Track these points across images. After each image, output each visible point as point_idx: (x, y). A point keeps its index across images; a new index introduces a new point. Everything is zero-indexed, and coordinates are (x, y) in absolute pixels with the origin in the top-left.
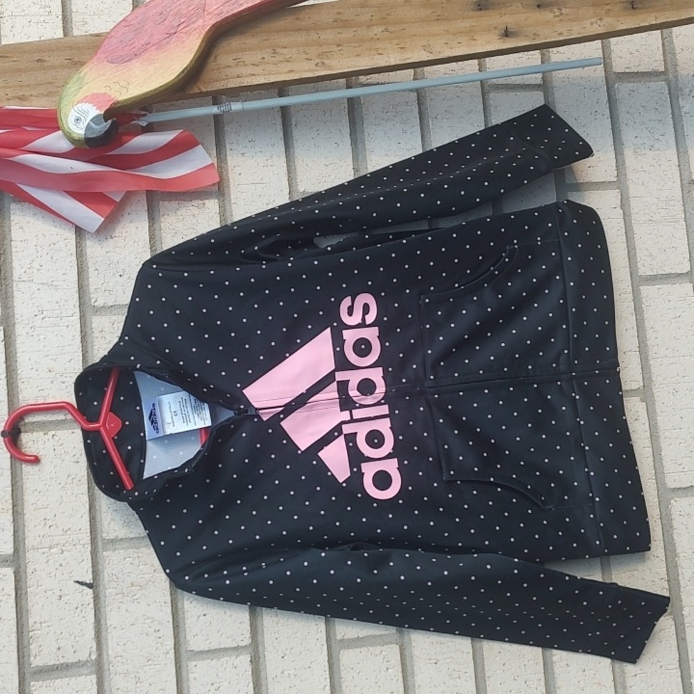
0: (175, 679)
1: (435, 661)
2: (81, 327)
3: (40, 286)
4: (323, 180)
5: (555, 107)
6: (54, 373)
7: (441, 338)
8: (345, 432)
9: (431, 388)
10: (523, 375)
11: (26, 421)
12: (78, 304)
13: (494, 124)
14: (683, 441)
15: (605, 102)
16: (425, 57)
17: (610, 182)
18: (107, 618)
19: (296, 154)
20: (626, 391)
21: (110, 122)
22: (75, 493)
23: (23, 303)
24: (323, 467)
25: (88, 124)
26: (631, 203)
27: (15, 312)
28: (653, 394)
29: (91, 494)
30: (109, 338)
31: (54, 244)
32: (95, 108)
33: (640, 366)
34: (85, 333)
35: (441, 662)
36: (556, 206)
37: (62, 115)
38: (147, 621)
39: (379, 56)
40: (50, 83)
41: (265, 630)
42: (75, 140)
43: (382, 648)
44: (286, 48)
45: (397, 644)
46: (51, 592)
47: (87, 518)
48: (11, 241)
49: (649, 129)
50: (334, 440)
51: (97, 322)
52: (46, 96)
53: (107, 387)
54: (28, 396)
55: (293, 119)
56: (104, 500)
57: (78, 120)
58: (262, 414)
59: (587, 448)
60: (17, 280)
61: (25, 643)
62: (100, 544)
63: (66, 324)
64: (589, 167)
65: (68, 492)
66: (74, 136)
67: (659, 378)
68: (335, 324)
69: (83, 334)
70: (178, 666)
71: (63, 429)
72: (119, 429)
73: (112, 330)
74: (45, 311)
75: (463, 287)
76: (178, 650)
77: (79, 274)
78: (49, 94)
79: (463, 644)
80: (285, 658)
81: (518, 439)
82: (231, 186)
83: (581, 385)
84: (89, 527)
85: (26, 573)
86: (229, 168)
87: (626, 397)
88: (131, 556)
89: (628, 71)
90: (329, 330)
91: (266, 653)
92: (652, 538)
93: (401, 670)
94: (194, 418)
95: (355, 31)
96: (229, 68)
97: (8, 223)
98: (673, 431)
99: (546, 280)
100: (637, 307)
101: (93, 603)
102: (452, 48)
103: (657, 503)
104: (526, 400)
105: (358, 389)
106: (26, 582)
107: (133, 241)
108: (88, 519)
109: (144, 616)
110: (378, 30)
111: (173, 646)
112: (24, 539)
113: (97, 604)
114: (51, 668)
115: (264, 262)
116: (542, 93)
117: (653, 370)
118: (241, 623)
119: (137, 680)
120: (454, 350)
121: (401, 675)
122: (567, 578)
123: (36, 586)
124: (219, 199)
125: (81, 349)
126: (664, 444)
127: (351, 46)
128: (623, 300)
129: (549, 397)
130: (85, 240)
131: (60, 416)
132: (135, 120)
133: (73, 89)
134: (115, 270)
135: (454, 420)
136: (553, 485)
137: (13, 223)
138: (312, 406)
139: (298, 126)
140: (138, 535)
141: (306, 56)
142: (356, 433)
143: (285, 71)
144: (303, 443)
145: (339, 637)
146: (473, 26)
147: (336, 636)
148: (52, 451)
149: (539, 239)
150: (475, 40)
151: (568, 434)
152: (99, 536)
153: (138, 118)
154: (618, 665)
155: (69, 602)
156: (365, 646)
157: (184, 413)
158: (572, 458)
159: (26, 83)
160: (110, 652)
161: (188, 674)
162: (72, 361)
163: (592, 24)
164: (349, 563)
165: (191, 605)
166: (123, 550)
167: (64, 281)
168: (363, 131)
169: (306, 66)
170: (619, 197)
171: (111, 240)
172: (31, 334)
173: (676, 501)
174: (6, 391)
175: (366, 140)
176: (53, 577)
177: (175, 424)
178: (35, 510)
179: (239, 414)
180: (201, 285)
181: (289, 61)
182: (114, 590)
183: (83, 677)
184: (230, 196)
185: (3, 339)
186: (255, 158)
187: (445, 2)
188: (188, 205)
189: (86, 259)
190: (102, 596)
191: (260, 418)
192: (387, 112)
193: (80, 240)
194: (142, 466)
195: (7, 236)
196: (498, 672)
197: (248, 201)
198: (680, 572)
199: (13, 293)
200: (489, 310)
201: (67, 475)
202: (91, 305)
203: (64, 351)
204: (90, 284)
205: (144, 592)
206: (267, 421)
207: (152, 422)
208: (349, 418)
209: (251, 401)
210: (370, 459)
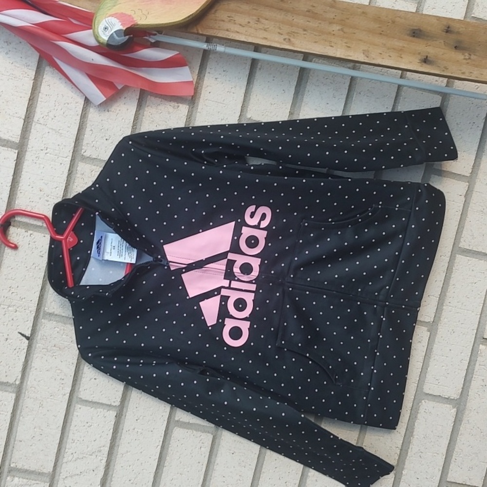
0: (65, 412)
1: (233, 452)
2: (70, 166)
3: (50, 131)
4: (266, 114)
5: (446, 110)
6: (43, 193)
7: (307, 252)
8: (222, 294)
9: (289, 282)
10: (353, 294)
11: (16, 219)
12: (72, 151)
13: (399, 110)
14: (445, 365)
15: (483, 118)
17: (463, 176)
18: (33, 362)
19: (253, 89)
20: (420, 320)
21: (127, 37)
22: (35, 276)
23: (35, 139)
24: (200, 312)
25: (112, 34)
26: (473, 195)
27: (29, 143)
28: (438, 329)
30: (86, 180)
31: (68, 104)
32: (120, 24)
33: (436, 308)
34: (72, 171)
35: (237, 454)
36: (418, 185)
37: (96, 22)
38: (57, 371)
39: (330, 47)
41: (131, 400)
42: (100, 42)
43: (202, 434)
44: (267, 20)
45: (212, 434)
46: (1, 334)
47: (38, 294)
48: (40, 92)
50: (214, 296)
51: (81, 167)
52: (90, 0)
53: (75, 213)
54: (21, 203)
56: (50, 291)
57: (106, 28)
58: (171, 265)
59: (378, 354)
60: (36, 121)
62: (42, 313)
63: (60, 162)
65: (31, 274)
66: (100, 39)
67: (445, 320)
68: (239, 220)
69: (70, 172)
70: (69, 404)
71: (38, 232)
72: (75, 244)
73: (89, 175)
74: (49, 148)
75: (333, 223)
76: (72, 394)
77: (79, 130)
79: (255, 448)
80: (138, 421)
81: (335, 333)
82: (201, 99)
83: (389, 312)
84: (37, 301)
86: (204, 86)
87: (418, 325)
88: (59, 327)
90: (234, 223)
91: (127, 414)
92: (400, 420)
93: (209, 450)
94: (125, 254)
95: (320, 23)
96: (222, 22)
97: (41, 79)
98: (441, 357)
99: (392, 236)
100: (449, 268)
101: (26, 350)
102: (383, 58)
103: (413, 400)
104: (349, 310)
105: (240, 268)
107: (122, 118)
108: (39, 296)
109: (56, 367)
110: (336, 28)
111: (69, 392)
113: (29, 351)
115: (205, 162)
116: (441, 98)
117: (443, 313)
118: (117, 391)
119: (41, 405)
120: (313, 263)
121: (208, 454)
122: (331, 437)
124: (190, 106)
125: (65, 182)
126: (432, 363)
127: (313, 34)
128: (440, 260)
129: (365, 313)
130: (90, 107)
131: (39, 223)
133: (109, 5)
134: (104, 134)
135: (296, 308)
136: (346, 370)
137: (44, 81)
138: (206, 270)
139: (262, 70)
140: (67, 316)
141: (279, 31)
142: (229, 297)
143: (261, 36)
144: (192, 292)
145: (177, 419)
146: (404, 47)
147: (175, 417)
148: (28, 244)
149: (398, 206)
150: (401, 57)
151: (369, 341)
152: (43, 308)
155: (11, 344)
156: (191, 429)
157: (120, 249)
158: (366, 357)
160: (29, 383)
161: (74, 411)
162: (57, 189)
164: (195, 382)
165: (88, 370)
166: (55, 322)
167: (68, 132)
168: (305, 88)
169: (277, 38)
170: (467, 189)
171: (107, 113)
172: (35, 161)
173: (425, 402)
174: (8, 195)
175: (305, 95)
176: (5, 326)
177: (112, 254)
178: (6, 279)
179: (155, 261)
180: (158, 166)
181: (266, 31)
182: (42, 345)
183: (7, 393)
184: (198, 106)
185: (16, 159)
186: (223, 84)
187: (391, 22)
188: (167, 104)
189: (87, 121)
190: (34, 346)
191: (169, 267)
192: (327, 79)
193: (87, 106)
194: (83, 273)
195: (38, 88)
196: (271, 471)
197: (209, 113)
198: (410, 447)
199: (31, 129)
200: (346, 244)
201: (33, 263)
202: (81, 154)
203: (54, 180)
204: (84, 139)
205: (61, 352)
206: (173, 270)
207: (98, 247)
208: (228, 286)
209: (167, 254)
210: (232, 317)
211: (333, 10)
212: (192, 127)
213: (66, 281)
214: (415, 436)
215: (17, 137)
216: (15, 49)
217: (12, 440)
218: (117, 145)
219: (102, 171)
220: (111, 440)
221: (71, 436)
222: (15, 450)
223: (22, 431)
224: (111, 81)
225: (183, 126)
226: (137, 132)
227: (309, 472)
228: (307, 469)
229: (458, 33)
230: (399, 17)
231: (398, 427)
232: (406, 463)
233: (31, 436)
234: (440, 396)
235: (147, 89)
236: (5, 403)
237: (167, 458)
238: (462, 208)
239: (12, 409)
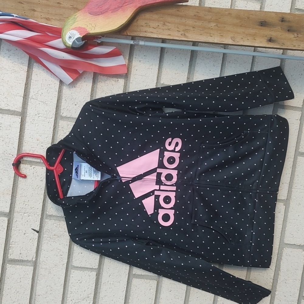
0: (65, 275)
1: (170, 290)
2: (54, 123)
3: (40, 103)
4: (173, 80)
5: (284, 68)
6: (39, 141)
7: (206, 164)
8: (155, 194)
9: (196, 183)
10: (236, 187)
11: (24, 159)
12: (55, 114)
13: (254, 71)
14: (297, 225)
17: (298, 107)
18: (42, 246)
19: (163, 65)
20: (279, 199)
21: (84, 42)
22: (38, 194)
23: (32, 108)
24: (143, 206)
25: (74, 40)
27: (28, 112)
28: (290, 203)
30: (65, 131)
31: (50, 85)
32: (79, 34)
33: (288, 190)
34: (56, 127)
35: (173, 291)
36: (271, 117)
37: (64, 34)
38: (58, 250)
39: (210, 37)
40: (61, 15)
41: (105, 264)
43: (150, 281)
44: (170, 23)
45: (156, 281)
46: (21, 231)
47: (41, 204)
48: (31, 79)
50: (150, 196)
51: (62, 123)
52: (58, 20)
53: (60, 152)
54: (26, 149)
56: (49, 201)
57: (70, 37)
58: (123, 179)
59: (255, 222)
60: (31, 97)
61: (8, 248)
62: (45, 216)
63: (48, 121)
65: (36, 192)
66: (67, 44)
67: (294, 197)
68: (162, 148)
70: (67, 270)
71: (39, 166)
72: (62, 171)
73: (67, 128)
74: (40, 114)
75: (221, 144)
76: (68, 264)
78: (60, 20)
79: (184, 286)
80: (110, 276)
81: (227, 212)
82: (131, 74)
83: (260, 196)
84: (42, 208)
85: (13, 221)
86: (133, 66)
87: (278, 202)
88: (56, 223)
90: (159, 150)
91: (103, 273)
92: (272, 262)
94: (94, 175)
95: (203, 22)
96: (142, 27)
97: (31, 71)
98: (293, 220)
99: (258, 149)
100: (294, 165)
101: (37, 239)
102: (244, 41)
103: (278, 248)
104: (235, 197)
105: (165, 177)
106: (12, 225)
107: (84, 90)
109: (57, 248)
110: (213, 24)
111: (66, 262)
112: (14, 207)
113: (39, 239)
114: (16, 260)
115: (138, 114)
117: (293, 193)
118: (95, 259)
119: (50, 272)
120: (210, 170)
121: (155, 292)
122: (231, 277)
123: (16, 227)
124: (125, 80)
125: (52, 134)
126: (288, 225)
127: (199, 29)
128: (288, 161)
129: (245, 198)
130: (63, 86)
131: (38, 160)
133: (71, 23)
134: (73, 102)
135: (202, 199)
136: (236, 234)
137: (33, 72)
138: (145, 180)
139: (168, 53)
140: (61, 216)
141: (178, 29)
142: (160, 195)
143: (166, 34)
144: (137, 195)
145: (134, 273)
146: (256, 33)
147: (132, 272)
148: (32, 174)
149: (259, 130)
150: (255, 40)
151: (249, 215)
152: (45, 212)
153: (97, 39)
155: (28, 236)
156: (143, 279)
157: (90, 172)
158: (247, 225)
159: (51, 12)
160: (41, 259)
161: (70, 274)
162: (48, 138)
164: (144, 251)
165: (77, 248)
166: (54, 220)
167: (51, 102)
168: (196, 62)
169: (177, 34)
170: (301, 115)
171: (74, 88)
172: (32, 122)
173: (286, 249)
174: (18, 145)
175: (196, 66)
176: (23, 225)
177: (86, 176)
178: (21, 197)
179: (113, 178)
180: (109, 119)
181: (170, 30)
182: (47, 235)
183: (28, 267)
184: (130, 79)
185: (20, 122)
186: (145, 64)
187: (247, 18)
188: (111, 79)
189: (62, 94)
190: (42, 236)
191: (121, 181)
192: (209, 55)
193: (61, 85)
194: (68, 189)
195: (30, 77)
196: (194, 300)
197: (137, 83)
198: (279, 277)
199: (28, 103)
200: (230, 157)
201: (36, 185)
202: (60, 115)
203: (45, 133)
204: (62, 106)
205: (59, 239)
206: (124, 182)
207: (76, 172)
208: (158, 189)
209: (119, 173)
210: (163, 208)
211: (210, 13)
212: (128, 93)
213: (59, 195)
214: (281, 271)
215: (20, 108)
216: (14, 53)
217: (34, 295)
218: (82, 108)
219: (74, 125)
220: (94, 290)
221: (70, 289)
222: (36, 301)
223: (39, 289)
224: (76, 69)
225: (122, 92)
226: (94, 99)
227: (218, 298)
228: (217, 296)
229: (289, 21)
230: (252, 15)
231: (270, 266)
232: (277, 287)
233: (45, 291)
234: (294, 244)
235: (99, 72)
236: (28, 273)
237: (130, 298)
238: (299, 127)
239: (32, 276)
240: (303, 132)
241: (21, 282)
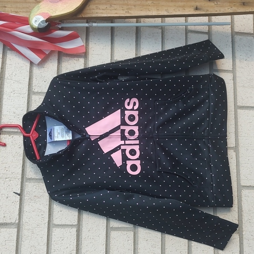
0: (47, 234)
1: (147, 240)
2: (28, 98)
3: (14, 82)
4: (124, 57)
5: (212, 41)
6: (16, 114)
7: (161, 118)
8: (122, 148)
9: (155, 136)
10: (191, 135)
11: (3, 130)
12: (28, 90)
13: (189, 44)
14: (248, 168)
15: (230, 41)
16: (166, 13)
17: (229, 70)
18: (24, 208)
19: (115, 46)
20: (229, 147)
22: (18, 159)
23: (7, 87)
24: (112, 160)
25: (40, 23)
26: (237, 79)
27: (4, 90)
28: (239, 149)
29: (24, 160)
30: (37, 104)
31: (22, 67)
33: (235, 139)
35: (149, 241)
37: (30, 19)
38: (39, 210)
39: (149, 11)
40: (28, 8)
41: (83, 219)
42: (34, 28)
43: (127, 232)
45: (133, 231)
46: (4, 195)
47: (21, 169)
48: (6, 64)
49: (246, 53)
51: (34, 97)
52: (26, 12)
53: (35, 121)
54: (4, 121)
55: (115, 34)
57: (36, 21)
58: (91, 138)
59: (212, 165)
60: (6, 78)
62: (25, 179)
63: (22, 97)
64: (222, 64)
65: (15, 158)
67: (241, 144)
68: (122, 108)
69: (29, 101)
70: (49, 229)
71: (16, 135)
72: (37, 137)
73: (39, 101)
74: (15, 91)
75: (171, 100)
76: (49, 223)
77: (29, 79)
79: (158, 235)
80: (90, 231)
81: (186, 159)
82: (89, 54)
83: (212, 142)
84: (21, 173)
86: (90, 48)
88: (36, 185)
89: (240, 31)
90: (120, 110)
91: (83, 228)
93: (133, 242)
94: (66, 136)
96: (93, 10)
97: (6, 58)
98: (245, 164)
99: (203, 102)
100: (235, 117)
101: (19, 201)
102: (176, 12)
103: (237, 191)
104: (191, 145)
105: (128, 133)
107: (51, 70)
109: (38, 208)
110: (149, 2)
111: (48, 221)
113: (21, 202)
114: (0, 224)
116: (208, 36)
117: (240, 141)
118: (74, 216)
119: (33, 232)
120: (166, 123)
121: (133, 243)
122: (200, 212)
124: (84, 59)
125: (26, 107)
126: (241, 169)
127: (139, 7)
128: (230, 114)
129: (200, 145)
130: (33, 67)
131: (16, 130)
132: (57, 25)
133: (35, 10)
134: (43, 79)
135: (163, 149)
136: (198, 178)
137: (7, 58)
138: (111, 137)
139: (117, 36)
140: (39, 178)
141: (122, 9)
142: (126, 149)
143: (114, 13)
145: (111, 226)
146: (185, 5)
148: (11, 143)
149: (201, 86)
150: (185, 10)
151: (205, 159)
152: (25, 177)
153: (58, 24)
154: (217, 250)
155: (10, 200)
156: (121, 231)
157: (62, 133)
158: (206, 169)
159: (19, 7)
160: (23, 221)
161: (52, 233)
162: (23, 110)
163: (228, 9)
164: (118, 196)
165: (56, 207)
166: (33, 183)
167: (24, 81)
168: (140, 41)
170: (233, 76)
171: (43, 68)
172: (9, 99)
173: (244, 191)
175: (141, 44)
176: (5, 190)
177: (59, 137)
178: (2, 163)
179: (83, 137)
180: (74, 88)
182: (28, 197)
183: (12, 229)
184: (89, 58)
186: (99, 46)
188: (73, 59)
189: (33, 74)
190: (23, 198)
191: (90, 139)
192: (150, 35)
193: (31, 67)
194: (44, 152)
195: (5, 62)
196: (170, 247)
197: (95, 60)
198: (243, 218)
200: (180, 109)
201: (15, 152)
202: (33, 91)
203: (20, 106)
204: (33, 83)
205: (39, 199)
206: (93, 140)
207: (50, 136)
208: (124, 143)
210: (130, 159)
214: (244, 211)
218: (51, 82)
220: (76, 246)
221: (53, 248)
223: (24, 250)
225: (83, 68)
226: (60, 74)
228: (190, 241)
231: (233, 205)
233: (30, 252)
234: (250, 186)
236: (12, 235)
237: (110, 250)
238: (233, 86)
239: (16, 238)
240: (237, 89)
241: (5, 244)
